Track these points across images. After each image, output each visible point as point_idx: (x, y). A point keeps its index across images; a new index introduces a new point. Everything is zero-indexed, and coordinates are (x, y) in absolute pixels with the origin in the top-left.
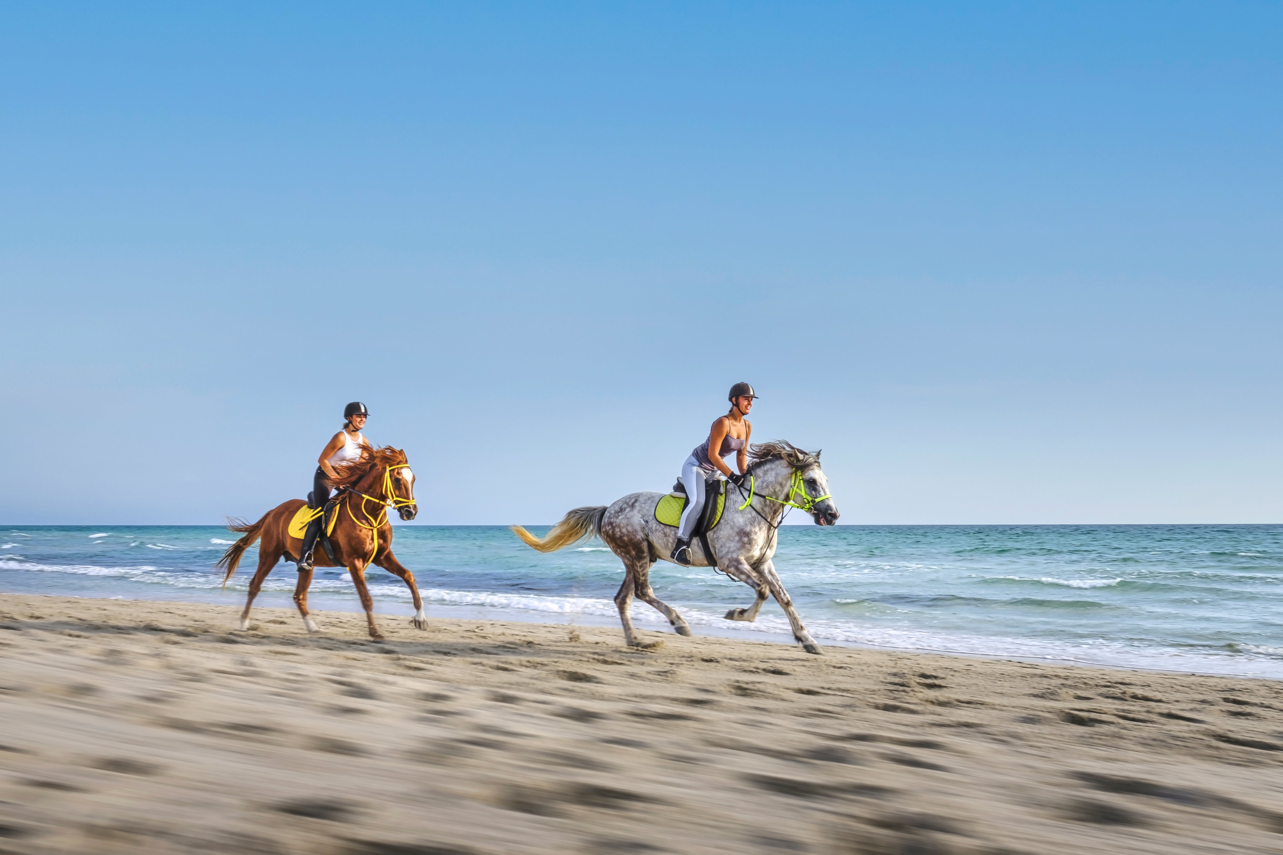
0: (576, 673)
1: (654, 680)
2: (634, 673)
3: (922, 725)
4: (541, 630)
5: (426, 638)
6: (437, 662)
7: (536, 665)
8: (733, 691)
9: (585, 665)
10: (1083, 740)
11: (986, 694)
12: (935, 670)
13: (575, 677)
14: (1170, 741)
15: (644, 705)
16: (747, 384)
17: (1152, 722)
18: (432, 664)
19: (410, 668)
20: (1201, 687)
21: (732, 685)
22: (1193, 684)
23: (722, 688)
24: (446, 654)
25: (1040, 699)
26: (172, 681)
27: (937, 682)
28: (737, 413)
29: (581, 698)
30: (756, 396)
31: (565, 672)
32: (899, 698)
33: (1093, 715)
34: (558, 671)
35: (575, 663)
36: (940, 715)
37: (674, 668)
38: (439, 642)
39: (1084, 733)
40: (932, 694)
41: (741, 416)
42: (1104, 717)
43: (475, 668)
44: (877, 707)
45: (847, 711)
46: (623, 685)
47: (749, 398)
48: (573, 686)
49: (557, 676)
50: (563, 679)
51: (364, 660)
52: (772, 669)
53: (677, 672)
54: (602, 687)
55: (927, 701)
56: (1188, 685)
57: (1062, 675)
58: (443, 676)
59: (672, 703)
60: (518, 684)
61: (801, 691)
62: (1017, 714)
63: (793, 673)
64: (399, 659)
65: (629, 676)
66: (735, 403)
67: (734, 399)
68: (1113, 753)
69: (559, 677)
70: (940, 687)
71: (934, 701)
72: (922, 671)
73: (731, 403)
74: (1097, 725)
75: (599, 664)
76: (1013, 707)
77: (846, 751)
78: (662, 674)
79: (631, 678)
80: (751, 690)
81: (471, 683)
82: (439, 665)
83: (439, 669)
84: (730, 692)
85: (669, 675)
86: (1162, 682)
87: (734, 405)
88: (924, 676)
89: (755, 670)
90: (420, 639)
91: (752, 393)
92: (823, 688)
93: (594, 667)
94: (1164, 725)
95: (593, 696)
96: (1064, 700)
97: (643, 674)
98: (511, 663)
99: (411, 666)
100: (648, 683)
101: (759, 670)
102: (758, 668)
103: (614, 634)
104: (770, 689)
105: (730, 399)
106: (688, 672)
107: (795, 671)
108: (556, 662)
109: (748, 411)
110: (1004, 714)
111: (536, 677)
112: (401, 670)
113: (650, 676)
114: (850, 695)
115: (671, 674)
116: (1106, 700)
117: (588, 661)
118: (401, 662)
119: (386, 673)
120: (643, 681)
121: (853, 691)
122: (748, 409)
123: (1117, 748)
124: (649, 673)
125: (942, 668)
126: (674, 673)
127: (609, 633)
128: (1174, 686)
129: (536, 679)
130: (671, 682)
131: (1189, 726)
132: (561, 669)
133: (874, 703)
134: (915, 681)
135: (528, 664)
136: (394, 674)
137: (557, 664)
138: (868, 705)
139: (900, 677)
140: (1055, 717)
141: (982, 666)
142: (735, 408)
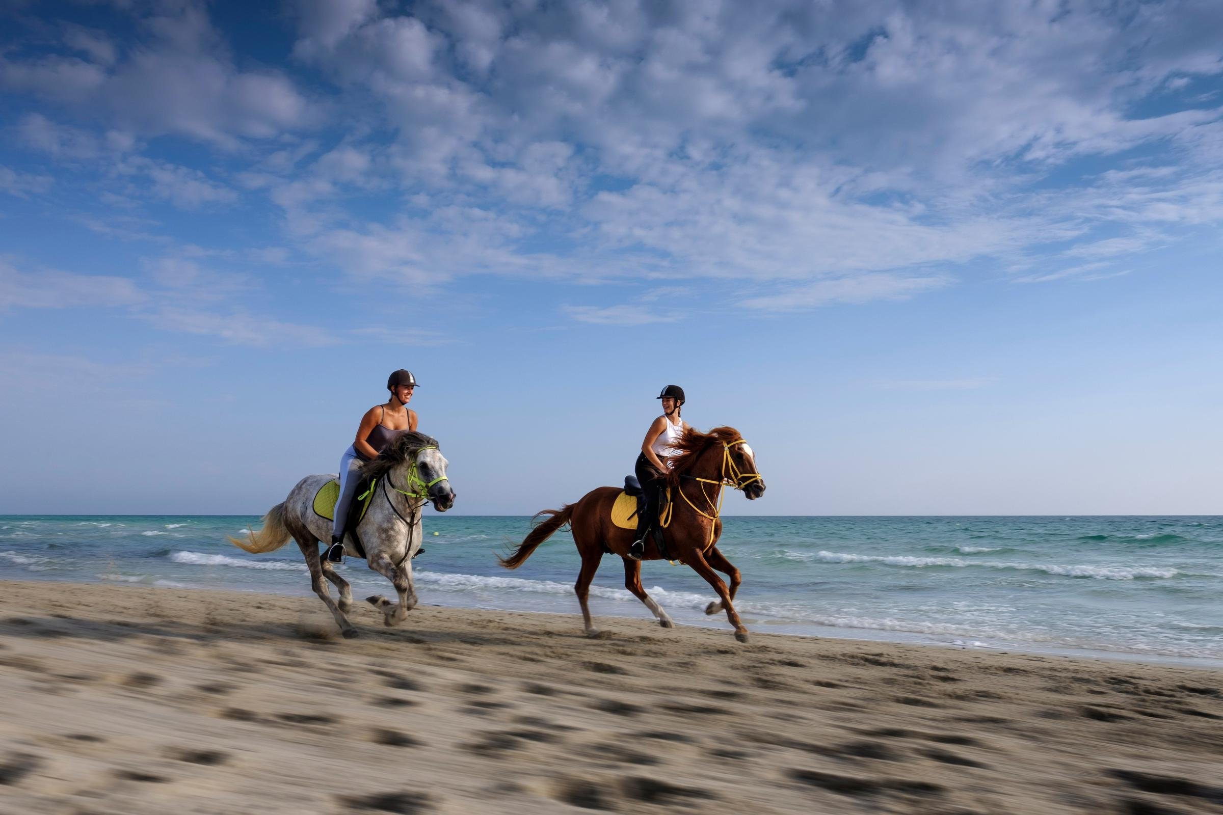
0: (601, 664)
1: (676, 671)
2: (656, 664)
3: (946, 720)
4: (559, 620)
5: (450, 628)
6: (466, 652)
7: (560, 656)
8: (755, 683)
9: (607, 656)
10: (1110, 737)
11: (1001, 687)
12: (945, 662)
13: (600, 668)
14: (1197, 739)
15: (673, 697)
16: (407, 372)
17: (1171, 718)
18: (462, 654)
19: (442, 658)
20: (1210, 682)
21: (753, 677)
22: (1202, 678)
23: (744, 681)
24: (473, 643)
25: (1054, 693)
26: (224, 670)
27: (951, 675)
28: (397, 401)
29: (611, 690)
30: (417, 384)
31: (590, 663)
32: (918, 692)
33: (1113, 711)
34: (584, 663)
35: (597, 654)
36: (961, 709)
37: (693, 659)
38: (464, 632)
39: (1111, 730)
40: (948, 687)
41: (400, 406)
42: (1124, 713)
43: (503, 659)
44: (898, 700)
45: (872, 705)
46: (648, 677)
47: (410, 386)
48: (602, 678)
49: (583, 667)
50: (588, 670)
51: (398, 650)
52: (788, 661)
53: (697, 663)
54: (629, 679)
55: (945, 695)
56: (1198, 680)
57: (1071, 668)
58: (476, 667)
59: (700, 696)
60: (548, 675)
61: (819, 684)
62: (1035, 709)
63: (808, 665)
64: (430, 649)
65: (651, 667)
66: (394, 391)
67: (393, 388)
68: (1142, 751)
69: (585, 668)
70: (953, 680)
71: (952, 694)
72: (935, 664)
73: (390, 392)
74: (1118, 720)
75: (620, 655)
76: (1030, 701)
77: (880, 746)
78: (683, 665)
79: (654, 670)
80: (772, 682)
81: (502, 674)
82: (469, 656)
83: (470, 659)
84: (752, 684)
85: (689, 666)
86: (1170, 676)
87: (393, 393)
88: (935, 668)
89: (771, 662)
90: (446, 629)
91: (412, 381)
92: (840, 680)
93: (616, 658)
94: (1183, 720)
95: (623, 688)
96: (1078, 695)
97: (665, 666)
98: (536, 654)
99: (443, 656)
100: (670, 674)
101: (775, 662)
102: (774, 660)
103: (628, 624)
104: (790, 681)
105: (389, 388)
106: (707, 663)
107: (810, 663)
108: (579, 653)
109: (407, 400)
110: (1023, 708)
111: (563, 667)
112: (434, 661)
113: (671, 667)
114: (867, 688)
115: (692, 665)
116: (1119, 694)
117: (610, 652)
118: (433, 652)
119: (420, 663)
120: (666, 672)
121: (870, 684)
122: (407, 398)
123: (1145, 744)
124: (670, 664)
125: (952, 661)
126: (694, 665)
127: (623, 624)
128: (1184, 681)
129: (564, 670)
130: (693, 673)
131: (1208, 722)
132: (586, 660)
133: (894, 696)
134: (928, 674)
135: (552, 655)
136: (429, 664)
137: (581, 655)
138: (889, 698)
139: (913, 670)
140: (1074, 712)
141: (989, 658)
142: (394, 396)
